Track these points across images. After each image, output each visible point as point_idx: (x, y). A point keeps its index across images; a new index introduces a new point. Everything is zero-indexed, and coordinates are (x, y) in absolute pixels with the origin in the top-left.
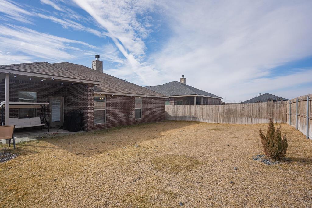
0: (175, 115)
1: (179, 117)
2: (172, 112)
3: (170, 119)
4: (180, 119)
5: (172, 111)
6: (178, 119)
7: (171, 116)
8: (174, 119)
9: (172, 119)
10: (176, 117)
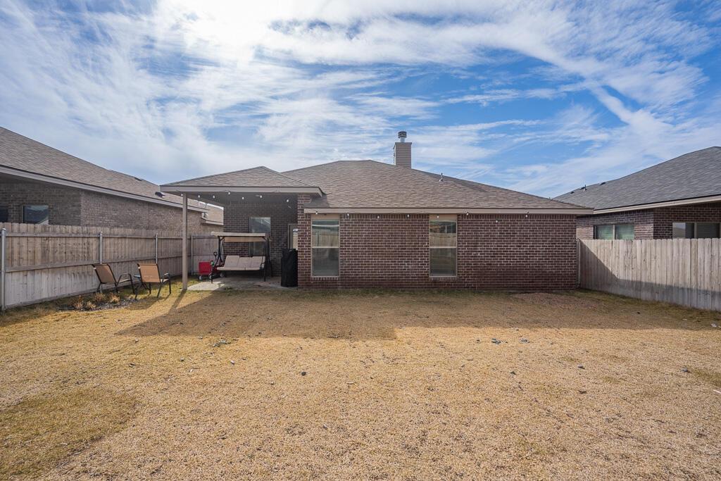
0: (635, 279)
1: (651, 287)
2: (621, 265)
3: (613, 290)
4: (657, 298)
5: (621, 261)
6: (645, 295)
7: (617, 280)
8: (631, 293)
9: (620, 292)
10: (638, 285)
